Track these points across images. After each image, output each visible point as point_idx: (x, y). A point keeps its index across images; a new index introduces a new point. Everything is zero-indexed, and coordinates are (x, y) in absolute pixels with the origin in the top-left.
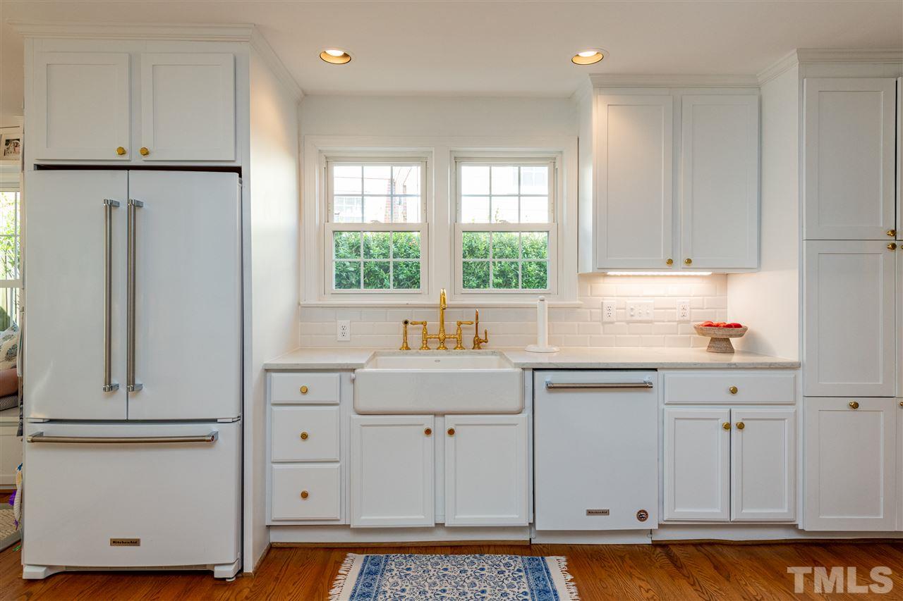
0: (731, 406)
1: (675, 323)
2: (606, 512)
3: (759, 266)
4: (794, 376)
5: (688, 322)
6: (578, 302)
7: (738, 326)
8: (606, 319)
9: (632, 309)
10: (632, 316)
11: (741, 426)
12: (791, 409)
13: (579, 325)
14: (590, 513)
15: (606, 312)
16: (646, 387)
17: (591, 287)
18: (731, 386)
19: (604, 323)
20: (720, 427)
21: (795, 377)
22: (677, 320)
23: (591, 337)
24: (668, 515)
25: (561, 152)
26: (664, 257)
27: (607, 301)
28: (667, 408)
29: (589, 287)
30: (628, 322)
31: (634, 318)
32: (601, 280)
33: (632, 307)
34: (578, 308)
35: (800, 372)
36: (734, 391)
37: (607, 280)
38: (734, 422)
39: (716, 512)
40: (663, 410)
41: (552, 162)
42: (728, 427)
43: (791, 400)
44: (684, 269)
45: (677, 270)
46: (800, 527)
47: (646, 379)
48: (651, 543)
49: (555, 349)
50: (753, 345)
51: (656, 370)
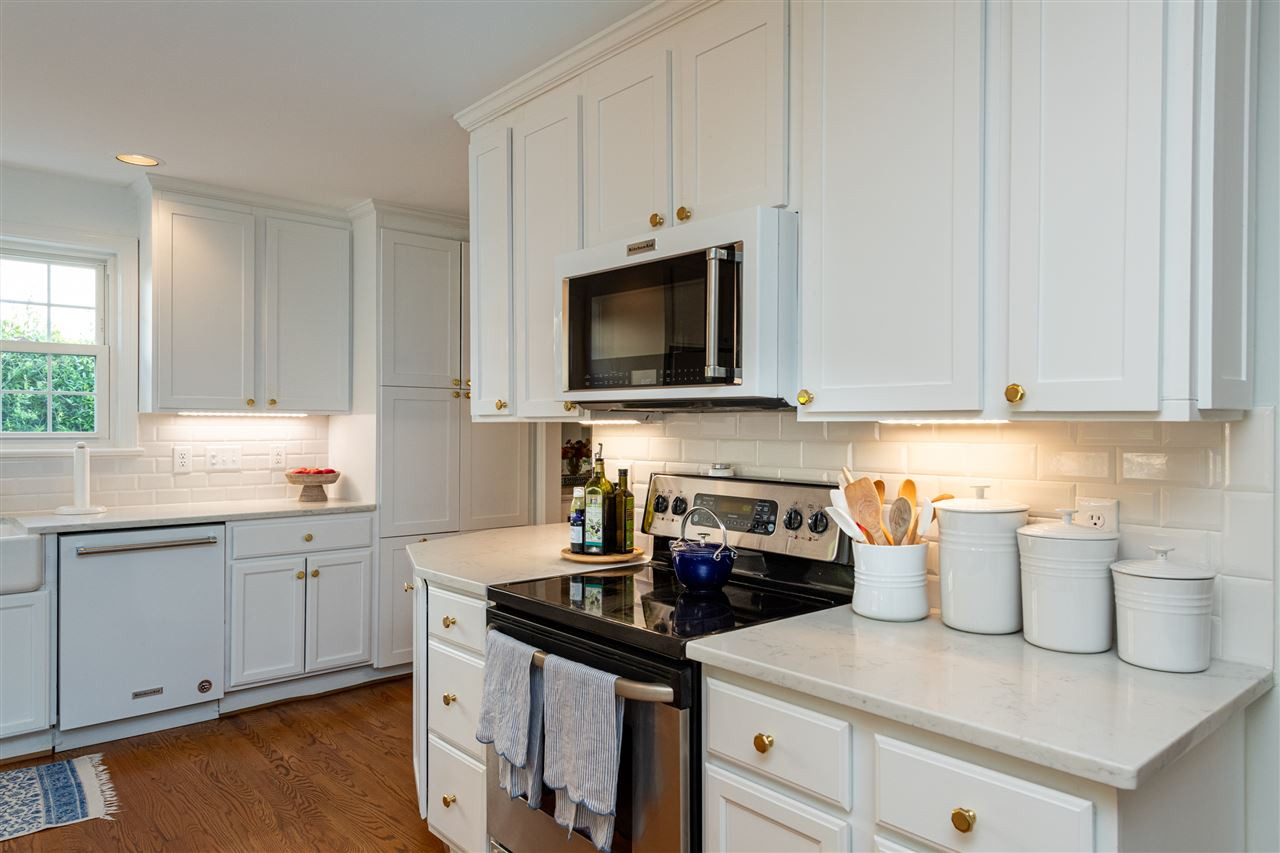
0: (305, 555)
1: (267, 472)
2: (159, 691)
3: (350, 408)
4: (369, 519)
5: (284, 469)
6: (139, 448)
7: (332, 471)
8: (178, 469)
9: (214, 457)
10: (214, 464)
11: (316, 574)
12: (366, 552)
13: (139, 478)
14: (136, 695)
15: (178, 460)
16: (208, 542)
17: (158, 429)
18: (305, 533)
19: (176, 475)
20: (295, 578)
21: (372, 520)
22: (270, 467)
23: (157, 493)
24: (237, 679)
25: (115, 255)
26: (243, 397)
27: (179, 448)
28: (237, 565)
29: (155, 430)
30: (209, 472)
31: (217, 467)
32: (173, 421)
33: (214, 453)
34: (139, 456)
35: (376, 513)
36: (309, 538)
37: (180, 421)
38: (310, 570)
39: (291, 666)
40: (231, 566)
41: (103, 264)
42: (303, 576)
43: (367, 541)
44: (269, 410)
45: (261, 412)
46: (375, 666)
47: (212, 535)
48: (217, 717)
49: (100, 509)
50: (346, 492)
51: (223, 523)
